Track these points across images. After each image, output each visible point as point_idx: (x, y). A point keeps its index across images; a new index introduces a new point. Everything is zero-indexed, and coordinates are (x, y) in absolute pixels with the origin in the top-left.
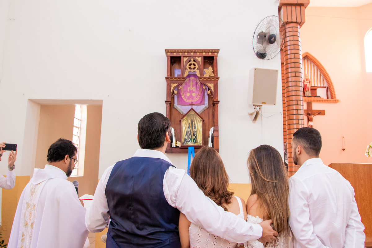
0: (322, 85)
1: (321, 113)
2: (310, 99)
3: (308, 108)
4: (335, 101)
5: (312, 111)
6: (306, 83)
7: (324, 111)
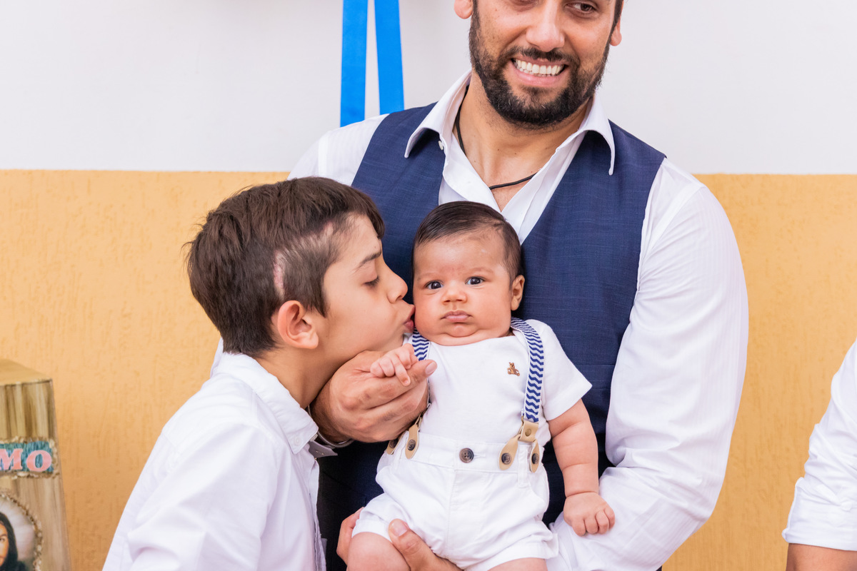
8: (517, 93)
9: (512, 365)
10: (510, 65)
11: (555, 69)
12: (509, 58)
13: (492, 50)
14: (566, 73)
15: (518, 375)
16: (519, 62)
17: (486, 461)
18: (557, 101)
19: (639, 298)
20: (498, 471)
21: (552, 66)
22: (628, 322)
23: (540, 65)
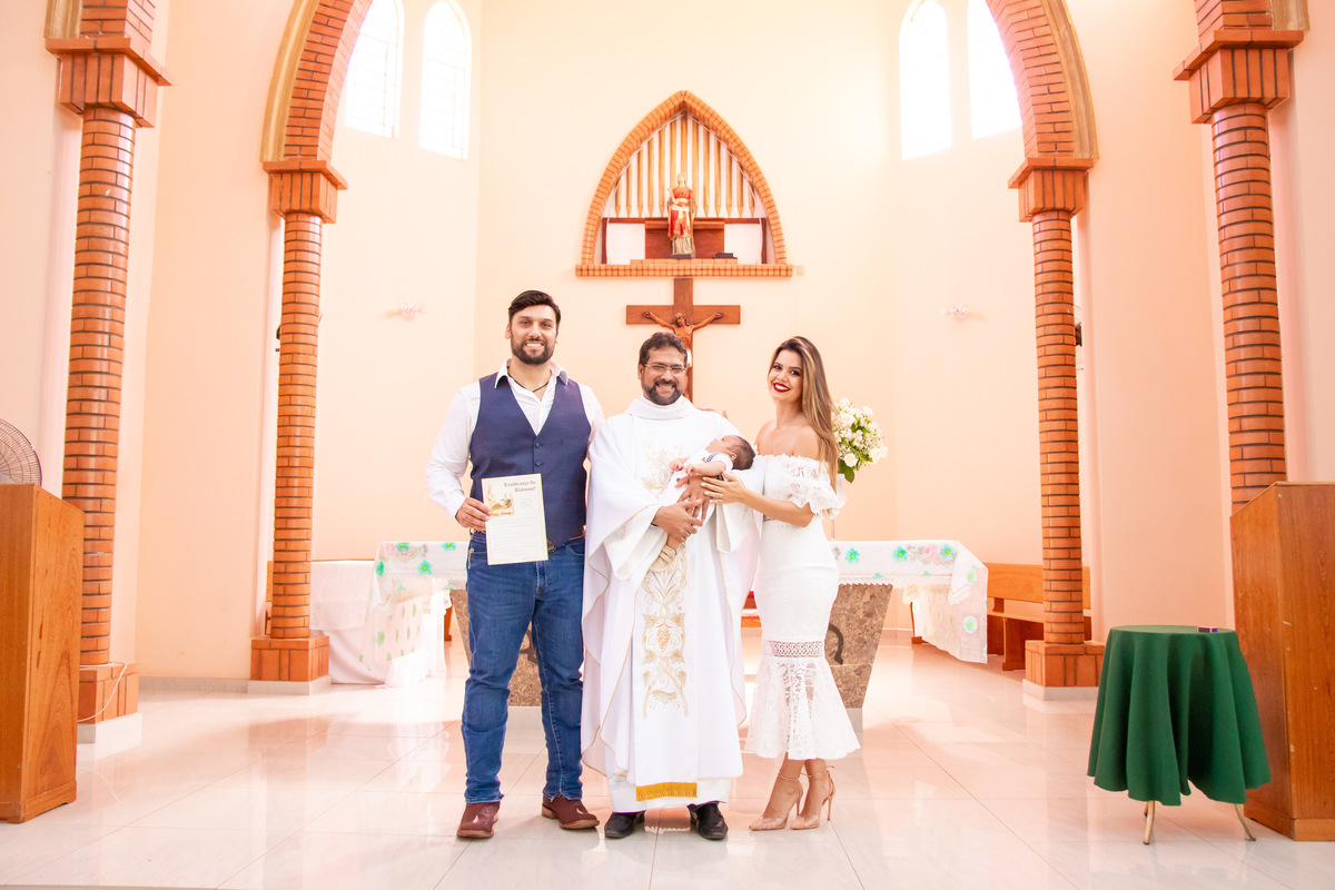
0: (747, 214)
1: (725, 316)
2: (683, 264)
3: (675, 300)
4: (777, 273)
5: (691, 309)
6: (675, 208)
7: (737, 309)
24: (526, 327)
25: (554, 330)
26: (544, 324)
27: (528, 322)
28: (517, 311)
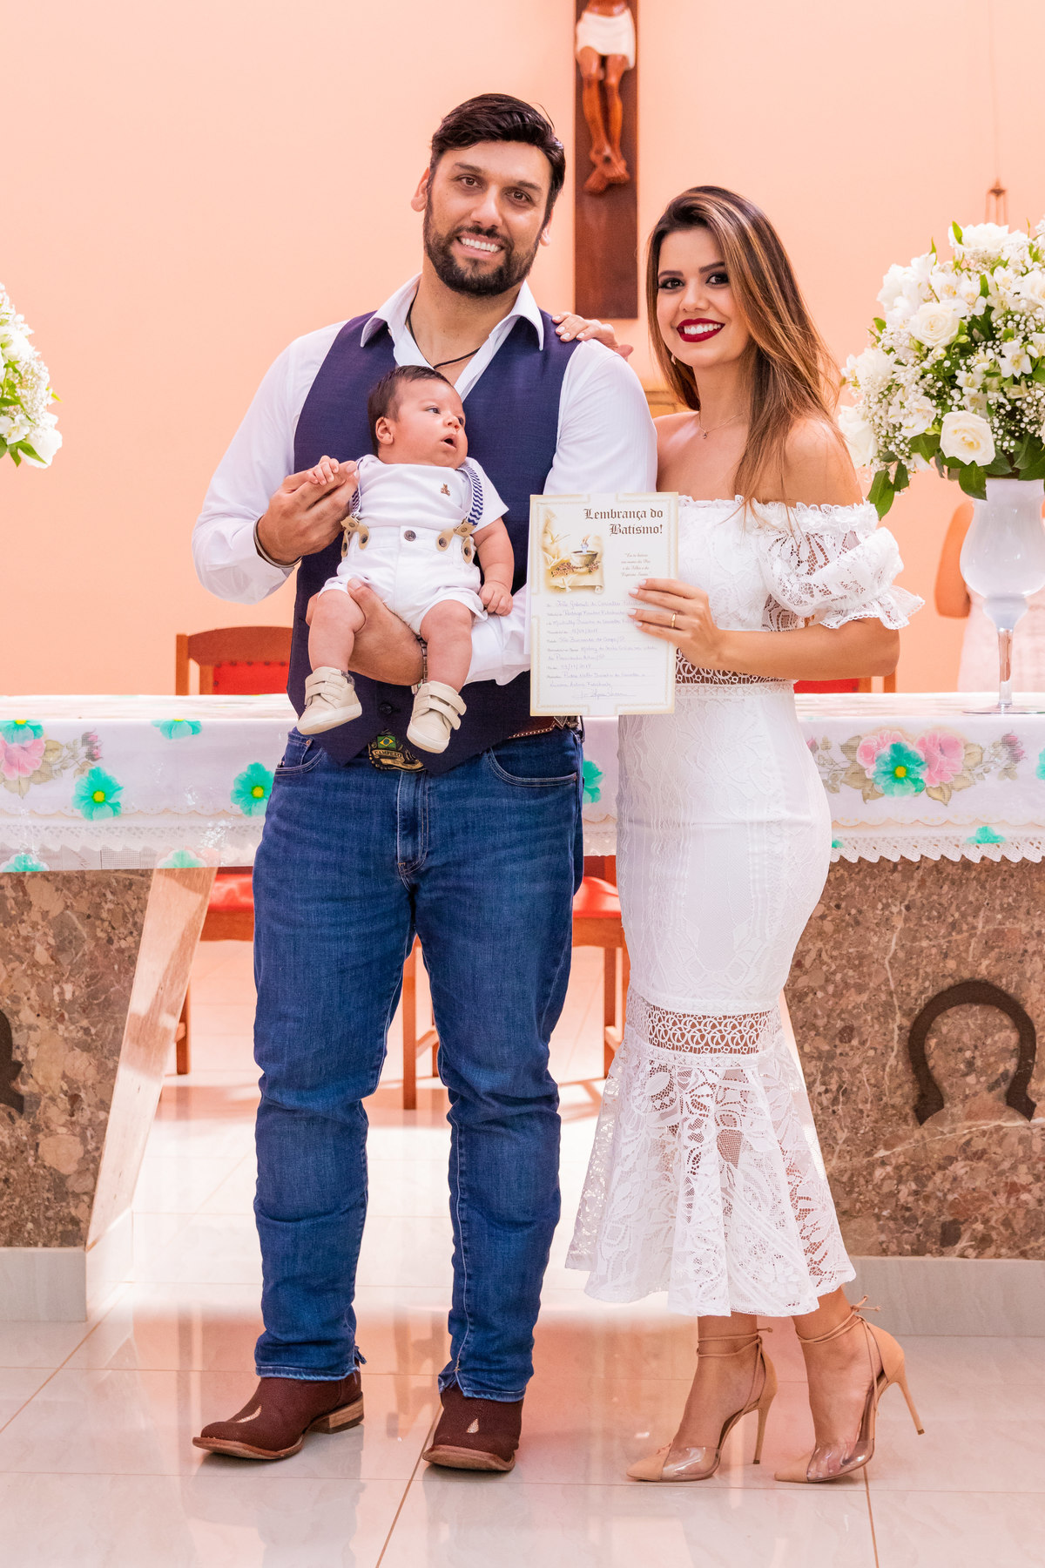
8: (461, 264)
9: (446, 486)
10: (456, 243)
11: (493, 248)
12: (456, 236)
13: (443, 229)
14: (503, 253)
15: (449, 495)
16: (464, 240)
17: (427, 540)
18: (494, 276)
19: (562, 444)
20: (437, 551)
21: (491, 244)
22: (551, 466)
23: (481, 241)
24: (467, 192)
25: (540, 214)
26: (517, 194)
27: (473, 180)
28: (451, 147)
